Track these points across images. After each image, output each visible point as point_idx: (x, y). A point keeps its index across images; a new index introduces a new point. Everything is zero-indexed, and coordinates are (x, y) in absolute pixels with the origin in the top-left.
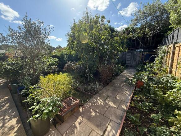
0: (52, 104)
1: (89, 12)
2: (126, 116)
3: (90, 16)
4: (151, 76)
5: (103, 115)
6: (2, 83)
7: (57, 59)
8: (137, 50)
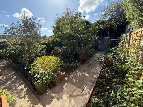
0: (48, 74)
1: (68, 9)
2: (97, 81)
3: (69, 12)
4: (115, 56)
5: (82, 81)
6: (5, 64)
7: (45, 46)
8: (106, 38)
